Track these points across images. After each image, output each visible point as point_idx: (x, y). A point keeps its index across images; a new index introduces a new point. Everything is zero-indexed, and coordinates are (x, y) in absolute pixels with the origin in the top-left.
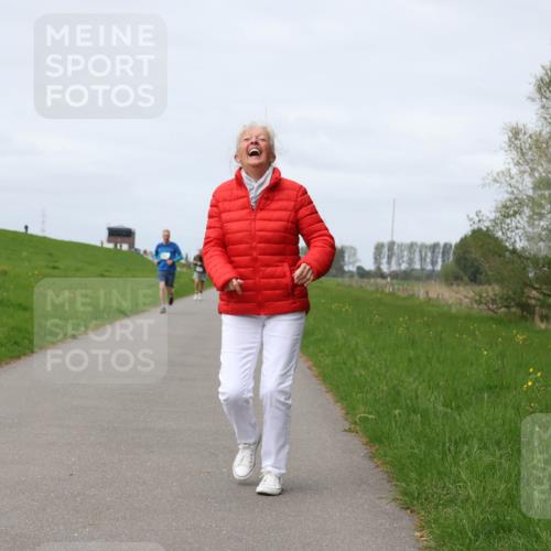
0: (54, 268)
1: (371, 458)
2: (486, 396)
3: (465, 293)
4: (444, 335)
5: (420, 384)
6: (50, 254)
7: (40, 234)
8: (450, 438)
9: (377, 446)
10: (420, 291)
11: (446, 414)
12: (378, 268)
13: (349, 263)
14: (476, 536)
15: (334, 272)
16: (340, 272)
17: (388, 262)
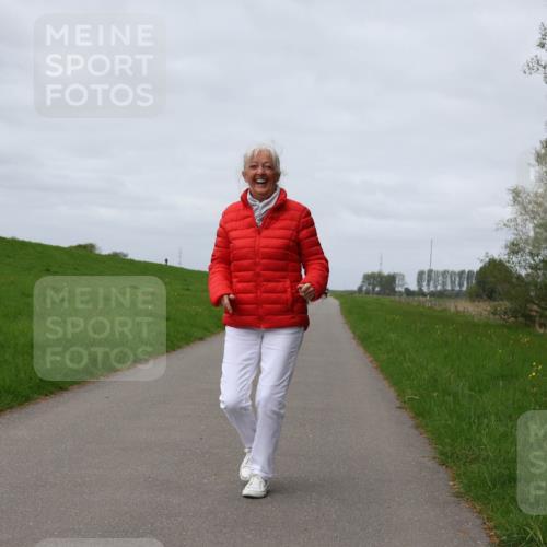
1: (417, 427)
2: (501, 382)
3: (484, 307)
5: (452, 374)
8: (474, 413)
9: (421, 418)
10: (451, 306)
11: (471, 396)
12: (421, 289)
13: (399, 285)
14: (495, 485)
15: (388, 291)
16: (393, 292)
17: (428, 285)
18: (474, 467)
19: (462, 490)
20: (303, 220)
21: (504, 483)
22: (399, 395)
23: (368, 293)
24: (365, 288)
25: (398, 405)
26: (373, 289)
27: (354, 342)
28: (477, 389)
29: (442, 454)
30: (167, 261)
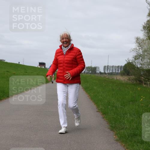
0: (26, 72)
1: (103, 118)
2: (131, 103)
3: (126, 78)
4: (121, 88)
5: (115, 100)
6: (25, 69)
7: (23, 64)
8: (122, 113)
9: (105, 115)
10: (115, 77)
11: (121, 107)
12: (105, 72)
13: (98, 71)
14: (129, 137)
15: (94, 73)
16: (95, 73)
17: (107, 71)
18: (122, 131)
19: (118, 139)
20: (78, 53)
21: (132, 136)
22: (97, 107)
23: (87, 73)
24: (86, 72)
25: (97, 111)
26: (89, 72)
27: (83, 90)
28: (123, 105)
29: (111, 126)
30: (19, 62)
